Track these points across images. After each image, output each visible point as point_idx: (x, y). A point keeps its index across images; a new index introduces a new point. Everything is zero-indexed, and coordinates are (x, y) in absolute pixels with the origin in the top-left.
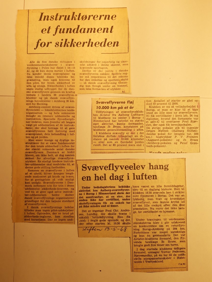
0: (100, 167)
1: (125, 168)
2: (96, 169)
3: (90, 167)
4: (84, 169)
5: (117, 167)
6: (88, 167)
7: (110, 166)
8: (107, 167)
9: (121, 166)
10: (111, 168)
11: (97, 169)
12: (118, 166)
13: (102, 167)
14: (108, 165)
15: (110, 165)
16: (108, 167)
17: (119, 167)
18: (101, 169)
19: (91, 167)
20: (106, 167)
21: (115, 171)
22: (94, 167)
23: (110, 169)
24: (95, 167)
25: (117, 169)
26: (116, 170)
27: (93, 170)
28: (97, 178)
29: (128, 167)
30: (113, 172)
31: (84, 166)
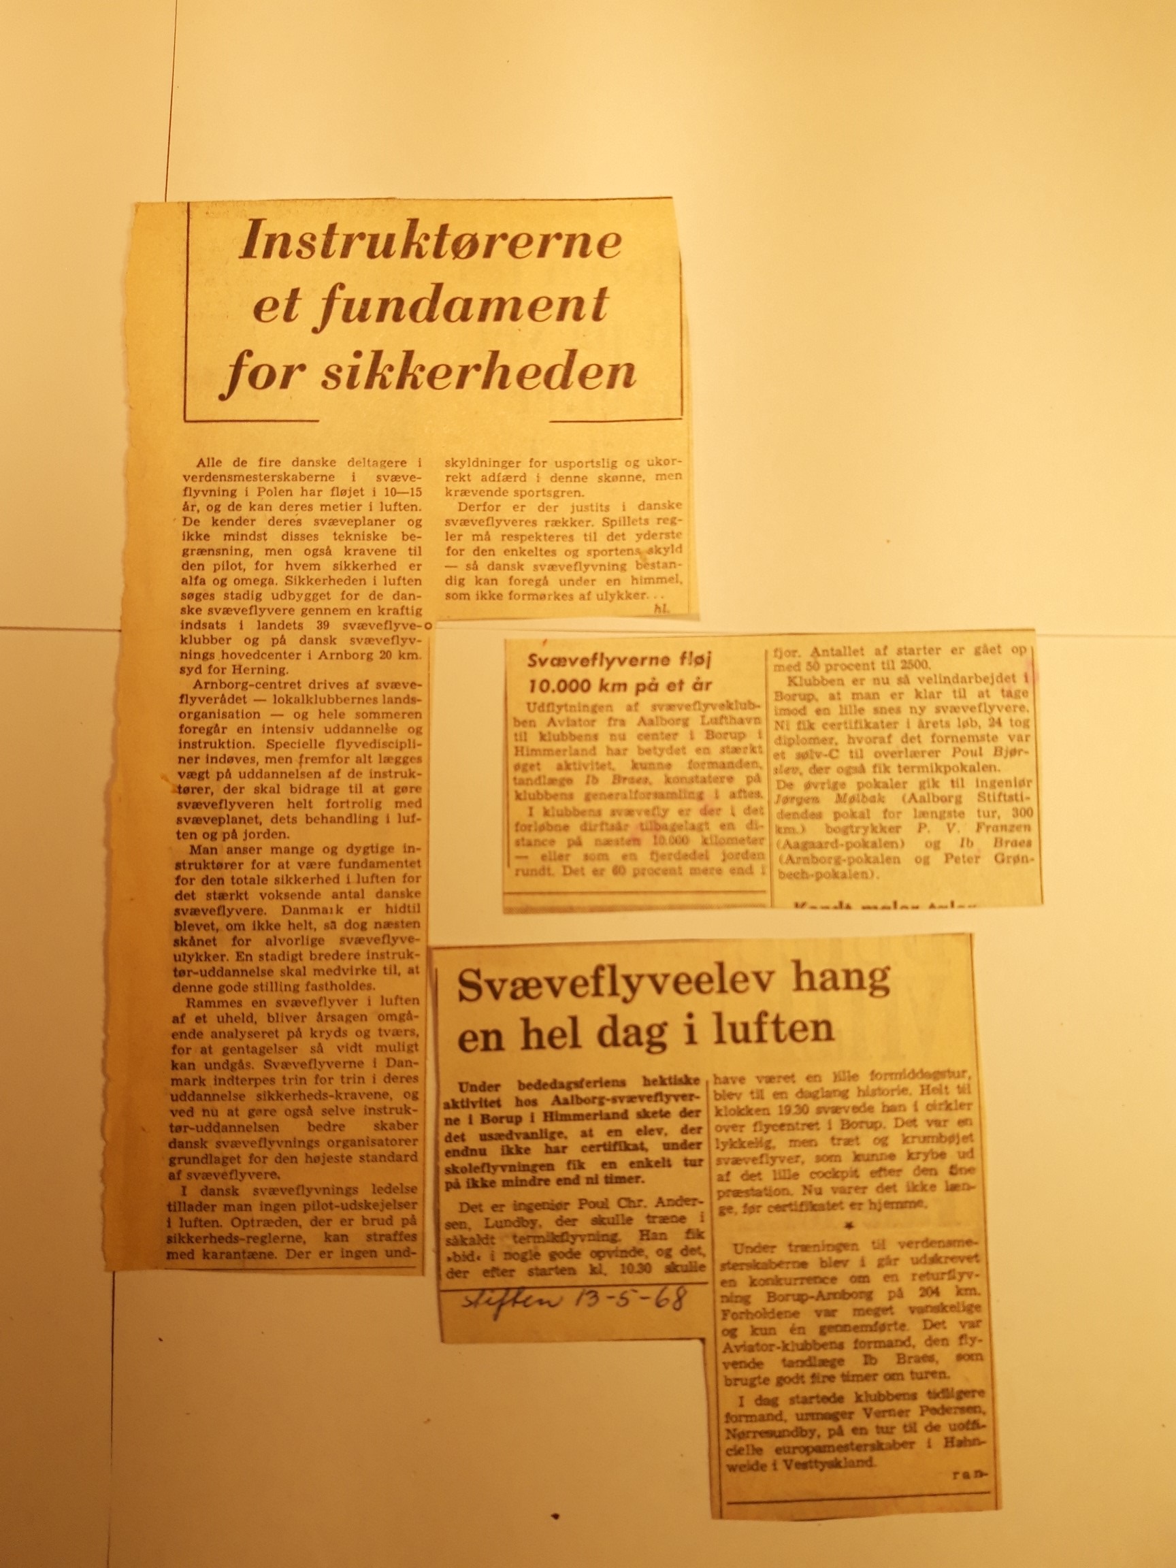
0: (550, 981)
1: (676, 984)
2: (527, 994)
3: (497, 985)
4: (471, 993)
5: (634, 980)
6: (490, 983)
7: (597, 977)
8: (586, 984)
9: (653, 978)
10: (605, 986)
11: (533, 993)
12: (640, 977)
13: (557, 983)
14: (589, 973)
15: (601, 973)
16: (591, 982)
17: (646, 982)
18: (556, 993)
19: (503, 981)
20: (580, 982)
21: (625, 1001)
22: (520, 984)
23: (597, 993)
24: (526, 982)
25: (634, 990)
26: (628, 994)
27: (514, 996)
28: (533, 1038)
29: (689, 981)
30: (614, 1005)
31: (470, 977)
